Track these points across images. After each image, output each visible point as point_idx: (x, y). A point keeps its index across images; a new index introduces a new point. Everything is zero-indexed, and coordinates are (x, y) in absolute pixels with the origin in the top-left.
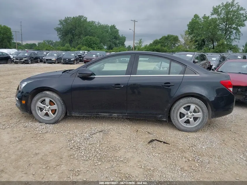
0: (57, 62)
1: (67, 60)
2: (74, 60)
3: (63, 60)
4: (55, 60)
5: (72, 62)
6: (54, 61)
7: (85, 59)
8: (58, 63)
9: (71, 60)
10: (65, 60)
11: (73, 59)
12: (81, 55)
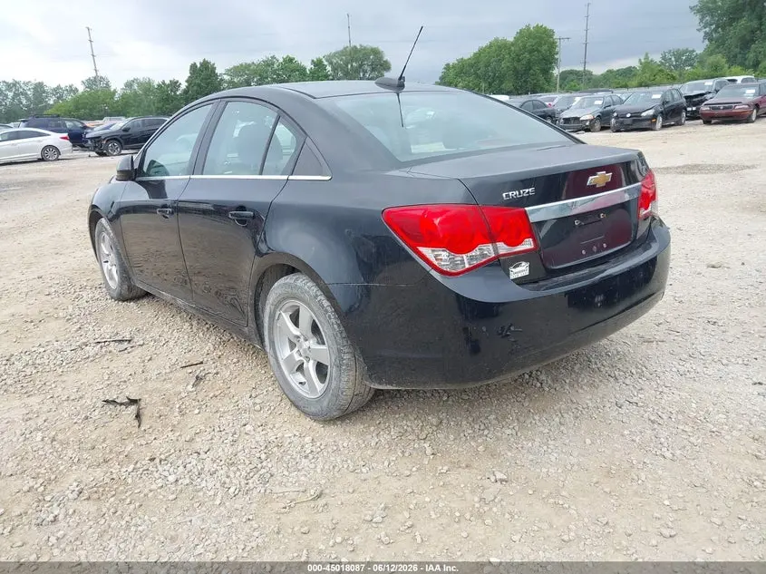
0: (598, 126)
1: (628, 115)
2: (655, 117)
3: (617, 117)
4: (591, 121)
5: (645, 124)
6: (588, 124)
7: (704, 108)
8: (603, 129)
9: (644, 114)
10: (621, 116)
11: (651, 112)
12: (702, 95)
